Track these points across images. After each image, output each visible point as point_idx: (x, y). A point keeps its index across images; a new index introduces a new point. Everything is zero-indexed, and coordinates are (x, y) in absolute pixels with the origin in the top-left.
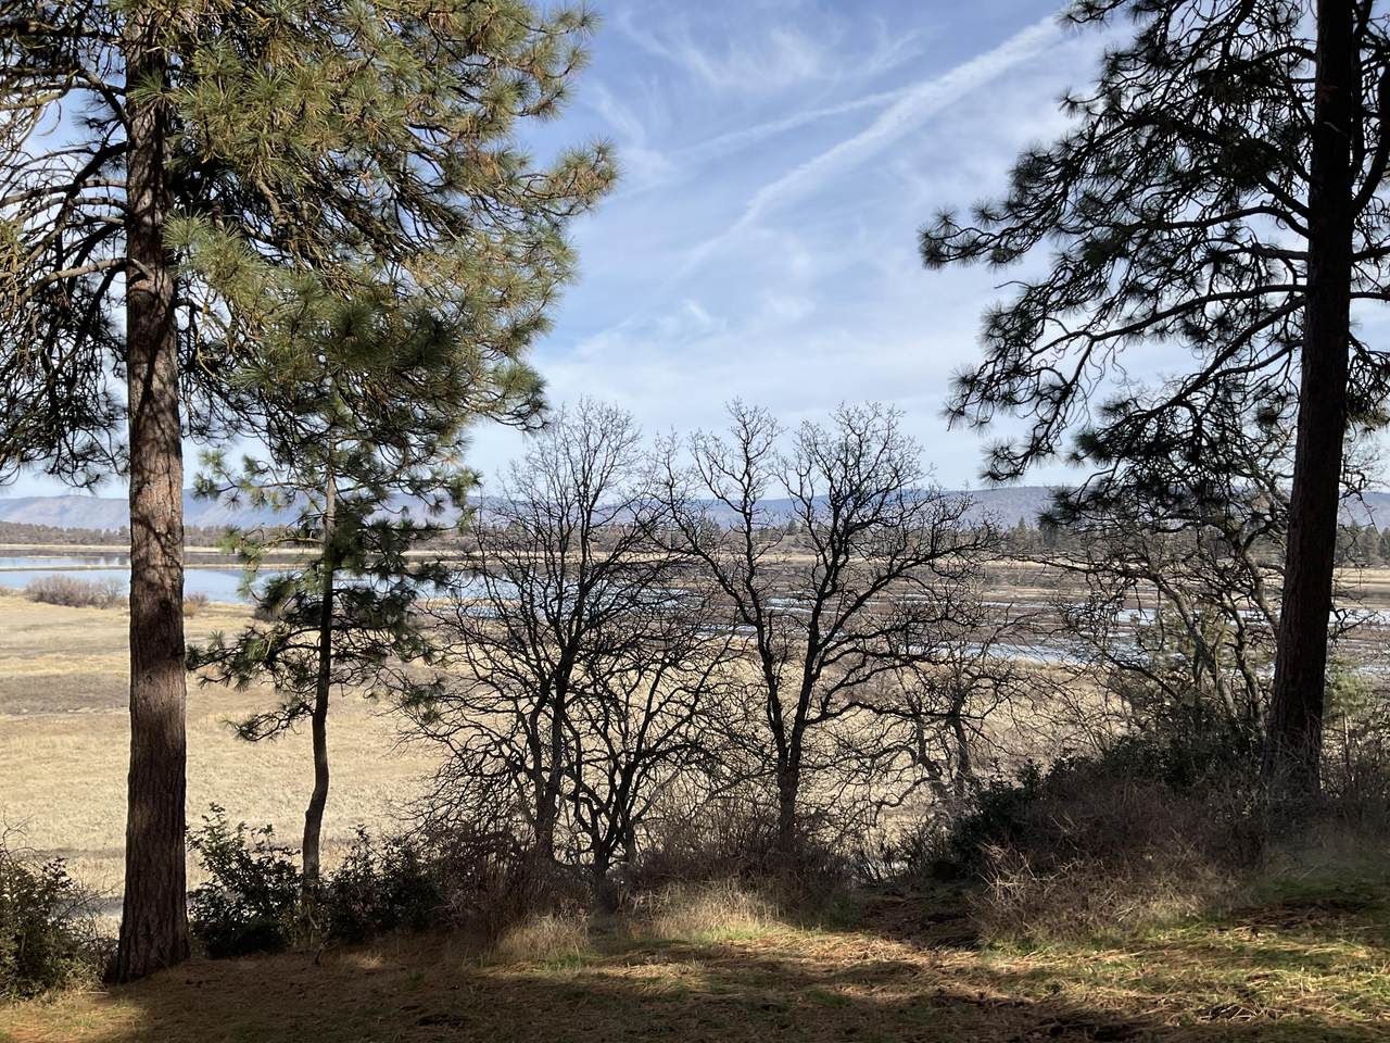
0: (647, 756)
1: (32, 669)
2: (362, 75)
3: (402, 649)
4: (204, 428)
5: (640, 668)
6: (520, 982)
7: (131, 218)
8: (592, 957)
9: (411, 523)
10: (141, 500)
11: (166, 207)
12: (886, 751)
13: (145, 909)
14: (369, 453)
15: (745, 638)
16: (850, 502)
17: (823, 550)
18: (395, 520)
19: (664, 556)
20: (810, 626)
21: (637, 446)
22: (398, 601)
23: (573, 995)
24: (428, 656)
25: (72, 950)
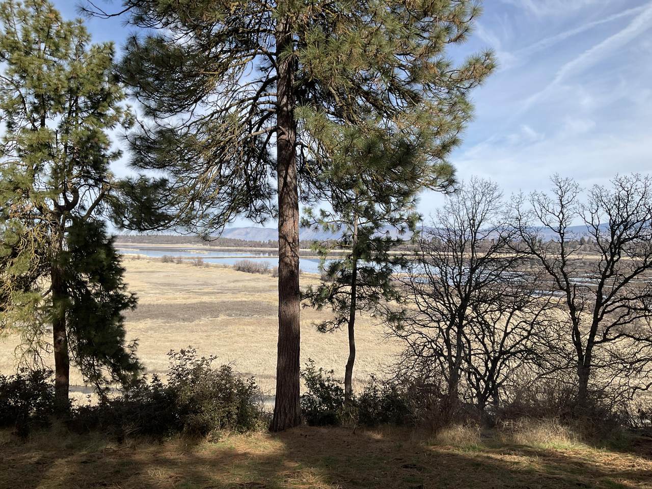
0: (505, 353)
1: (236, 298)
2: (377, 34)
3: (386, 296)
4: (307, 197)
5: (501, 311)
6: (449, 455)
7: (278, 108)
8: (483, 448)
9: (390, 238)
10: (283, 228)
11: (293, 102)
12: (639, 360)
13: (284, 401)
14: (372, 205)
15: (560, 297)
16: (622, 227)
17: (605, 253)
18: (384, 237)
19: (514, 255)
20: (597, 292)
21: (500, 200)
22: (385, 274)
23: (476, 465)
24: (398, 300)
25: (257, 415)
